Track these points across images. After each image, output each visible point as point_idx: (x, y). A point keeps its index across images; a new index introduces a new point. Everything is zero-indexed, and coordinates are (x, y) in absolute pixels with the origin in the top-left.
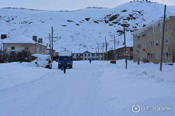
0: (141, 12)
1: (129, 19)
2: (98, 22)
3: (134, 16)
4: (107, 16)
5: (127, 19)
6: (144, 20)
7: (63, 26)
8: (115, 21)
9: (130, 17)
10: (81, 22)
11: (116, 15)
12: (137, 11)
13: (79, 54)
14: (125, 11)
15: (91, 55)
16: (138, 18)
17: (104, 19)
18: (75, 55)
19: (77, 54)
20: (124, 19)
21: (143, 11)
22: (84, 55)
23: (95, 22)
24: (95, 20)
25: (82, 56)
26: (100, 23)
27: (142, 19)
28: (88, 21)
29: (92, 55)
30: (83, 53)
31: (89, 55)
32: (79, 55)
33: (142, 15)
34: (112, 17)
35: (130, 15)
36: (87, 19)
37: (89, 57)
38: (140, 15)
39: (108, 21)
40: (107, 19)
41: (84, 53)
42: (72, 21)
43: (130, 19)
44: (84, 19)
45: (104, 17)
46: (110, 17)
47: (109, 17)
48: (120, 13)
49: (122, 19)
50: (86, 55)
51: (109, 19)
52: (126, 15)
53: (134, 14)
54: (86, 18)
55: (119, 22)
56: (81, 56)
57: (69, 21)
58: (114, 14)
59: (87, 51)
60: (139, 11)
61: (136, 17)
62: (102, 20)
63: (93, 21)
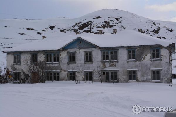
0: (119, 19)
1: (104, 27)
2: (65, 31)
3: (111, 23)
4: (77, 24)
5: (102, 27)
6: (123, 28)
7: (21, 34)
8: (86, 29)
9: (106, 24)
10: (44, 31)
11: (87, 23)
12: (114, 18)
13: (44, 52)
14: (99, 17)
15: (97, 56)
16: (115, 25)
17: (72, 28)
18: (23, 58)
19: (34, 55)
20: (99, 27)
21: (121, 17)
22: (64, 56)
23: (62, 31)
24: (61, 28)
25: (56, 64)
26: (67, 32)
27: (120, 26)
28: (52, 29)
29: (105, 57)
30: (59, 51)
31: (89, 58)
32: (41, 58)
33: (120, 22)
34: (82, 25)
35: (106, 22)
36: (52, 28)
37: (89, 65)
38: (118, 22)
39: (77, 30)
40: (76, 28)
41: (64, 49)
42: (32, 29)
43: (106, 27)
44: (47, 27)
45: (73, 25)
46: (80, 25)
47: (78, 25)
48: (92, 20)
49: (96, 26)
50: (72, 59)
51: (79, 27)
52: (101, 22)
53: (111, 22)
54: (50, 26)
55: (92, 31)
56: (49, 65)
57: (28, 29)
58: (85, 22)
59: (79, 40)
60: (117, 18)
61: (113, 25)
62: (70, 29)
63: (59, 30)
